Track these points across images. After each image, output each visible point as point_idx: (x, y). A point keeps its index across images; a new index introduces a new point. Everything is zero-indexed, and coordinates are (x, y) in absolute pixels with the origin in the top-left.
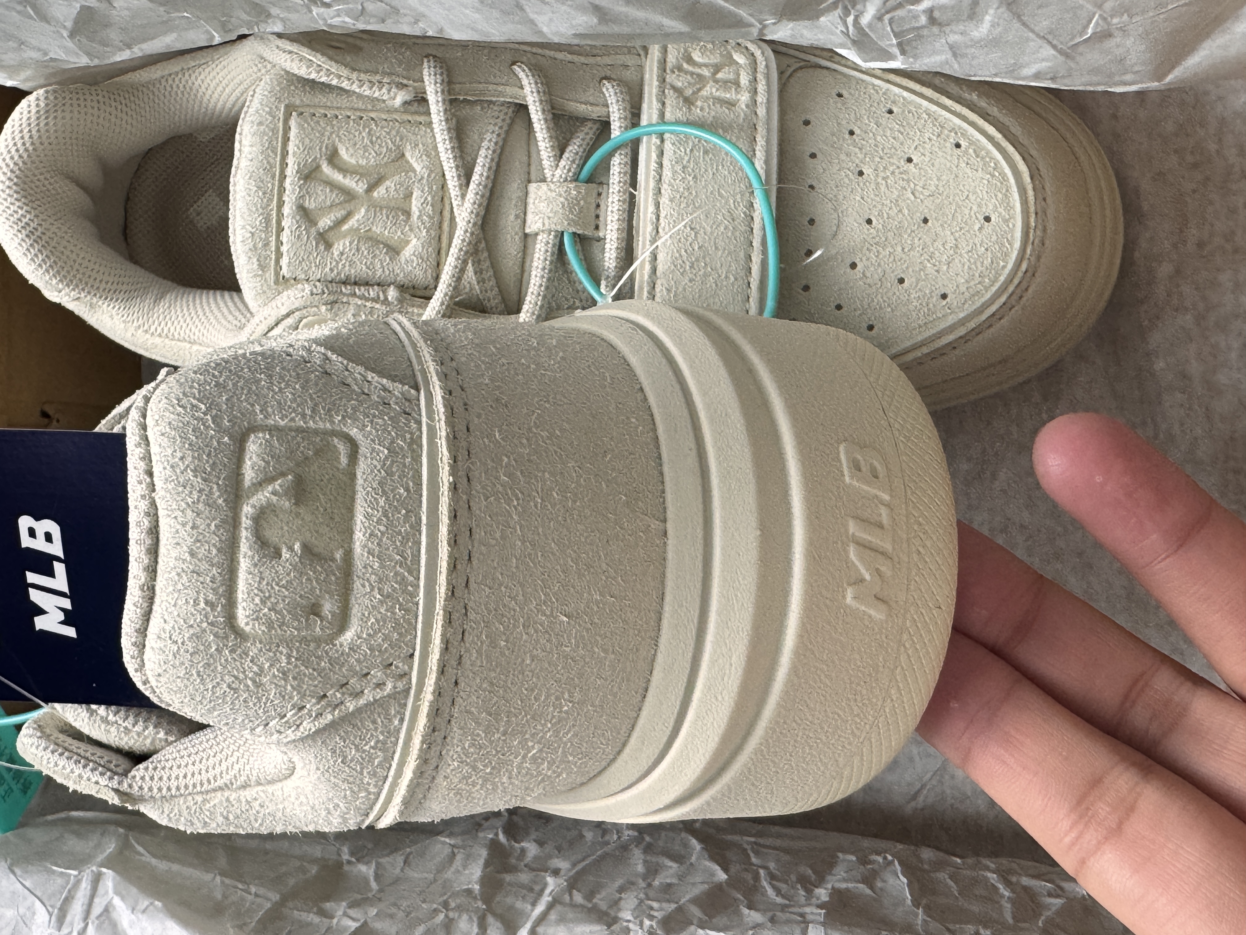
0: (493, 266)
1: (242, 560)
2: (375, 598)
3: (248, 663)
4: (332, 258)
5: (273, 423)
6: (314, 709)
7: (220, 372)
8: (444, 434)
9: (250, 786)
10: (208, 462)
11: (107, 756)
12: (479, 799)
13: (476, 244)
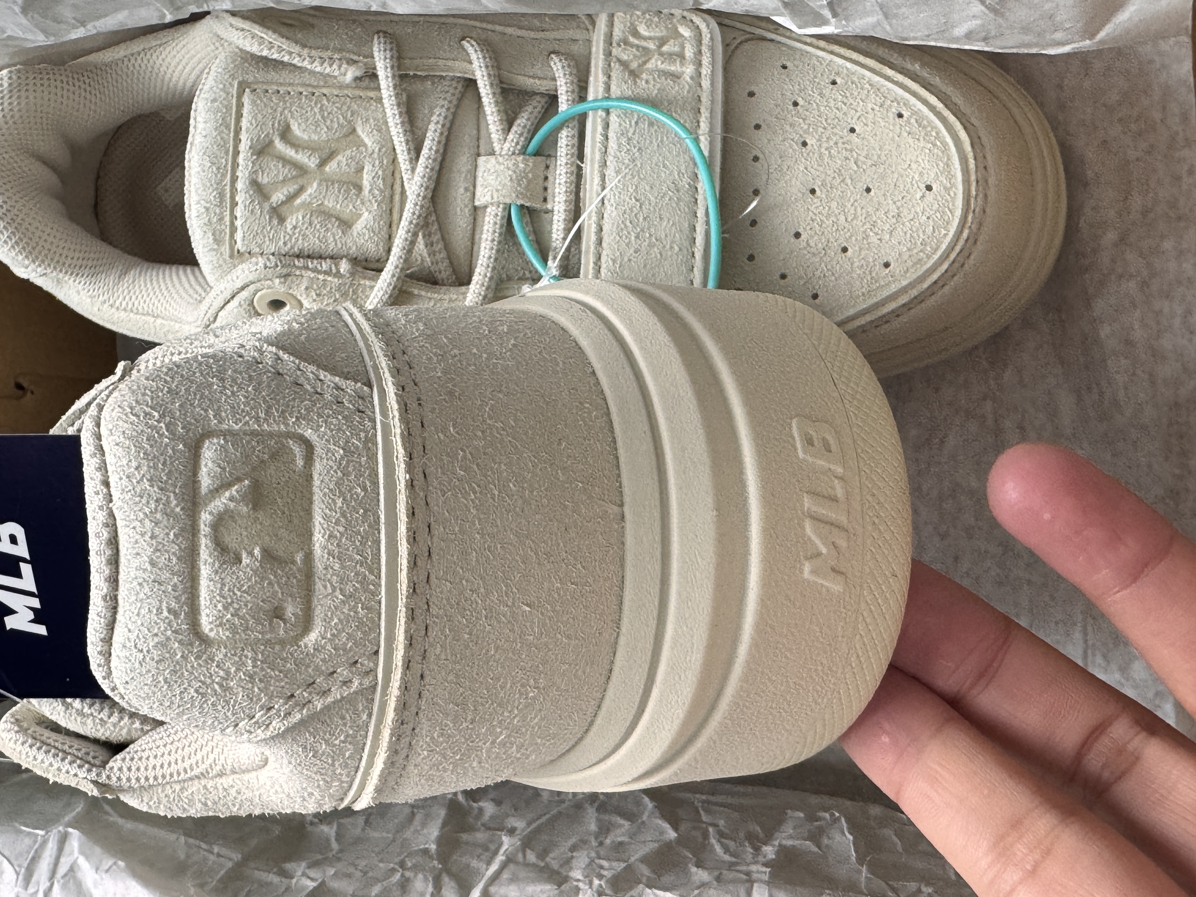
0: (443, 238)
1: (202, 567)
2: (337, 598)
3: (214, 669)
4: (285, 232)
5: (227, 427)
6: (283, 709)
7: (172, 378)
8: (398, 431)
9: (225, 774)
10: (163, 470)
11: (86, 748)
12: (450, 783)
13: (426, 217)
